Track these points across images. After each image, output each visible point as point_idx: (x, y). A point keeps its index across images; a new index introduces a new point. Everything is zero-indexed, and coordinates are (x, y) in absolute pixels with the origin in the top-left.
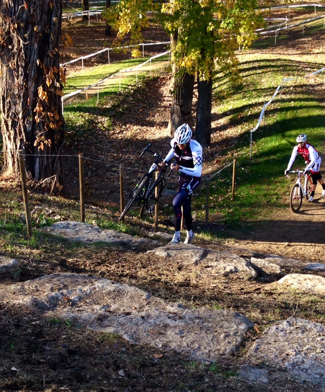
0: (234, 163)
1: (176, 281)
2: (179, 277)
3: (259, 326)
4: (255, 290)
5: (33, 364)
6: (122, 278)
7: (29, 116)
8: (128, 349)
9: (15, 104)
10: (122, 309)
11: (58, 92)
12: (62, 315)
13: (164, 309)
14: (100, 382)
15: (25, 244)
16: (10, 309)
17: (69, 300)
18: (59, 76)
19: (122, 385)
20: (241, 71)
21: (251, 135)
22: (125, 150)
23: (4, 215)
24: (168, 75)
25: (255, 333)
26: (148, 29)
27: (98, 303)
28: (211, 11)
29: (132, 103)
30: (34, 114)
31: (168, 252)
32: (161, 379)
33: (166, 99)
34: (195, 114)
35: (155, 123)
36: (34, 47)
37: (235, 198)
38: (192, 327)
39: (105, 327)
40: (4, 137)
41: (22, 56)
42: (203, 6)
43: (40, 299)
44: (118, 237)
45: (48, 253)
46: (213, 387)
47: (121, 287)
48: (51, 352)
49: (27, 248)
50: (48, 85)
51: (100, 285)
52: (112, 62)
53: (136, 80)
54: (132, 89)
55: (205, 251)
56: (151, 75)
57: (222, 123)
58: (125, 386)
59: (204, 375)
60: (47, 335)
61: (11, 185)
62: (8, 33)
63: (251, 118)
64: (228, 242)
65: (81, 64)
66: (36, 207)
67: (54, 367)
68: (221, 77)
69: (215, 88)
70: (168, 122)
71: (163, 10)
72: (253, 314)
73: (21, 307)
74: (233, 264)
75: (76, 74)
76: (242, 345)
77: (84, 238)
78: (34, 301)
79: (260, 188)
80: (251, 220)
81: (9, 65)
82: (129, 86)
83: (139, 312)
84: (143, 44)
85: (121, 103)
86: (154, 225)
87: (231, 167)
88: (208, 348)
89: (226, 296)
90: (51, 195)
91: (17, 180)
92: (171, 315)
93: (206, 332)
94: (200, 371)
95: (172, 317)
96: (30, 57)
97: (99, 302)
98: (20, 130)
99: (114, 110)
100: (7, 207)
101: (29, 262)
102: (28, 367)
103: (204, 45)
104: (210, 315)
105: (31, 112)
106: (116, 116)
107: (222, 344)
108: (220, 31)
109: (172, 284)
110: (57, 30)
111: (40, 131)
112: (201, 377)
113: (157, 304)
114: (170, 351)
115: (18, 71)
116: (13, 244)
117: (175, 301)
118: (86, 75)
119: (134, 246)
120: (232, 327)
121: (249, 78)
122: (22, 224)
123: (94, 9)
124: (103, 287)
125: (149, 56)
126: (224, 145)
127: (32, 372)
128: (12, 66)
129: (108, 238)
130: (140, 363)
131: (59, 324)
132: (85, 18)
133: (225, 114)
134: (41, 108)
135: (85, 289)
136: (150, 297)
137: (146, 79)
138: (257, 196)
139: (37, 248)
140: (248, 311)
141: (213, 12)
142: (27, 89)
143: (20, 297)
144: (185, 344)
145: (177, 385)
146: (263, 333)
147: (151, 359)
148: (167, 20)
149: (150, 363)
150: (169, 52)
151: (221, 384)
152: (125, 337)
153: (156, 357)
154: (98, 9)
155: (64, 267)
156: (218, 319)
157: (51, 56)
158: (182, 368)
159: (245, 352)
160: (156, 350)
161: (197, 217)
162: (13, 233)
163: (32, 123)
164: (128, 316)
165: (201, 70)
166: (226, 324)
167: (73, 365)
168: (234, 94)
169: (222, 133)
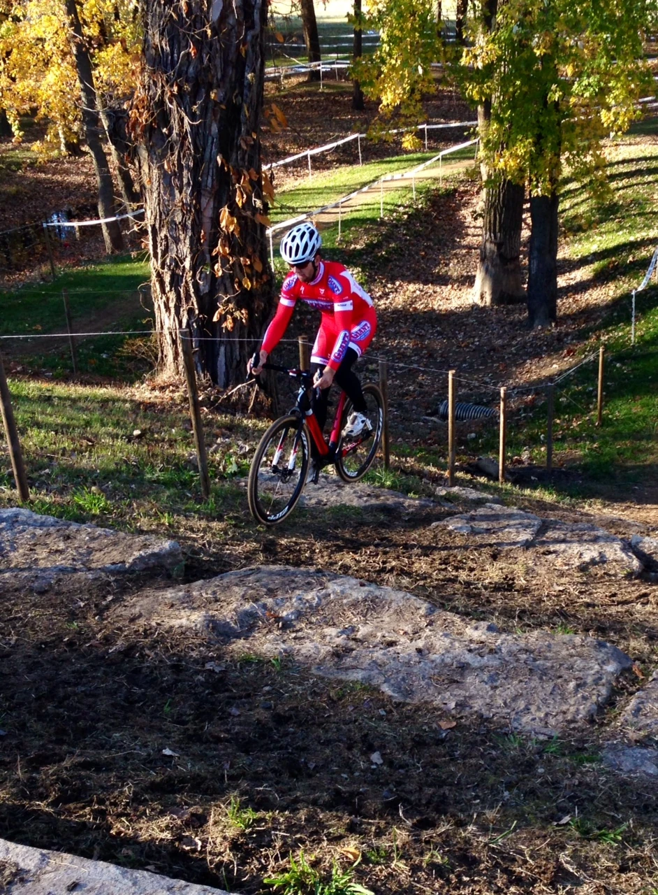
0: (601, 354)
1: (487, 581)
2: (494, 573)
3: (642, 666)
4: (638, 598)
5: (205, 743)
6: (382, 575)
7: (205, 264)
8: (391, 711)
9: (177, 241)
10: (379, 634)
11: (259, 219)
12: (265, 647)
13: (461, 634)
14: (335, 776)
15: (197, 512)
16: (163, 637)
17: (278, 619)
18: (260, 187)
19: (376, 782)
20: (613, 177)
21: (633, 300)
22: (392, 330)
23: (157, 455)
24: (474, 186)
25: (634, 680)
26: (434, 97)
27: (334, 624)
28: (556, 62)
29: (406, 240)
30: (214, 260)
31: (472, 524)
32: (453, 769)
33: (471, 231)
34: (526, 261)
35: (450, 277)
36: (210, 130)
37: (604, 421)
38: (515, 668)
39: (347, 669)
40: (156, 306)
41: (189, 149)
42: (538, 53)
43: (220, 617)
44: (377, 497)
45: (240, 528)
46: (553, 784)
47: (377, 593)
48: (242, 719)
49: (200, 519)
50: (240, 205)
51: (338, 589)
52: (366, 160)
53: (414, 195)
54: (404, 213)
55: (544, 522)
56: (441, 185)
57: (578, 279)
58: (383, 784)
59: (537, 762)
60: (235, 685)
61: (172, 399)
62: (161, 103)
63: (633, 269)
64: (590, 506)
65: (307, 164)
66: (219, 441)
67: (246, 746)
68: (576, 190)
69: (564, 211)
70: (475, 276)
71: (464, 61)
72: (633, 643)
73: (184, 632)
74: (596, 546)
75: (296, 183)
76: (610, 702)
77: (310, 499)
78: (210, 621)
79: (651, 402)
80: (633, 464)
81: (163, 165)
82: (399, 206)
83: (412, 640)
84: (425, 126)
85: (383, 240)
86: (446, 474)
87: (596, 362)
88: (545, 710)
89: (583, 608)
90: (249, 418)
91: (182, 388)
92: (473, 646)
93: (541, 678)
94: (527, 753)
95: (475, 649)
96: (204, 150)
97: (335, 621)
98: (187, 292)
99: (372, 252)
100: (163, 440)
101: (204, 545)
102: (196, 748)
103: (540, 127)
104: (549, 646)
105: (208, 256)
106: (374, 265)
107: (572, 701)
108: (573, 100)
109: (480, 586)
110: (255, 98)
111: (226, 293)
112: (530, 765)
113: (447, 625)
114: (472, 715)
115: (181, 178)
116: (173, 511)
117: (483, 620)
118: (317, 185)
119: (408, 514)
120: (591, 668)
121: (630, 191)
122: (191, 473)
123: (331, 58)
124: (342, 592)
125: (437, 150)
126: (582, 320)
127: (202, 757)
128: (169, 167)
129: (356, 499)
130: (413, 739)
131: (257, 664)
132: (315, 75)
133: (584, 261)
134: (227, 249)
135: (309, 596)
136: (433, 611)
137: (433, 193)
138: (645, 418)
139: (220, 519)
140: (624, 638)
141: (559, 63)
142: (199, 212)
143: (183, 613)
144: (500, 702)
145: (483, 780)
146: (650, 679)
147: (435, 731)
148: (471, 80)
149: (432, 738)
150: (476, 140)
151: (568, 778)
152: (386, 689)
153: (444, 728)
154: (338, 59)
155: (270, 554)
156: (564, 653)
157: (245, 147)
158: (493, 748)
159: (615, 717)
160: (445, 714)
161: (531, 458)
162: (172, 490)
163: (209, 277)
164: (391, 649)
165: (535, 175)
166: (579, 663)
167: (283, 743)
168: (601, 221)
169: (578, 297)
